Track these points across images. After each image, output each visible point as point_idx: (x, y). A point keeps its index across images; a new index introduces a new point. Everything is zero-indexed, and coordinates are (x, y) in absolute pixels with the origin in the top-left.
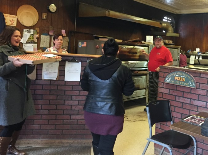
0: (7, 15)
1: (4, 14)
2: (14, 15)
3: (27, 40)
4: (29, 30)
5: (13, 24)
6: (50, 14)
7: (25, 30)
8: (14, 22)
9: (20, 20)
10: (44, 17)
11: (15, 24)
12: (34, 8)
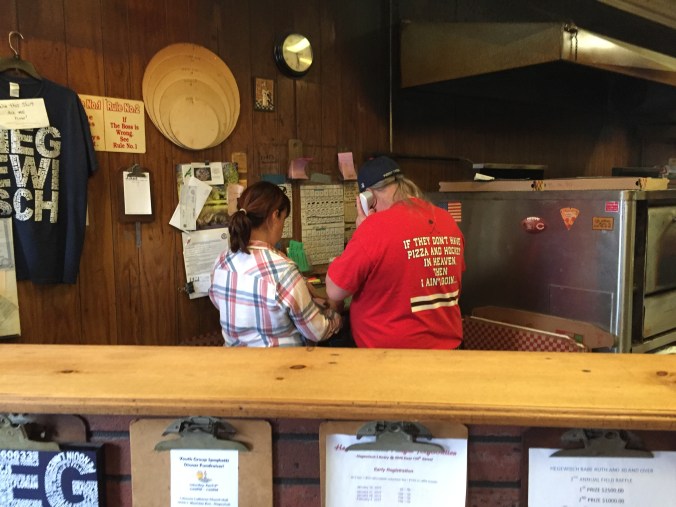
0: (95, 99)
1: (83, 98)
2: (130, 97)
3: (198, 212)
4: (202, 165)
5: (132, 141)
6: (288, 82)
7: (185, 168)
8: (133, 131)
9: (158, 121)
10: (264, 101)
11: (138, 144)
12: (216, 58)
